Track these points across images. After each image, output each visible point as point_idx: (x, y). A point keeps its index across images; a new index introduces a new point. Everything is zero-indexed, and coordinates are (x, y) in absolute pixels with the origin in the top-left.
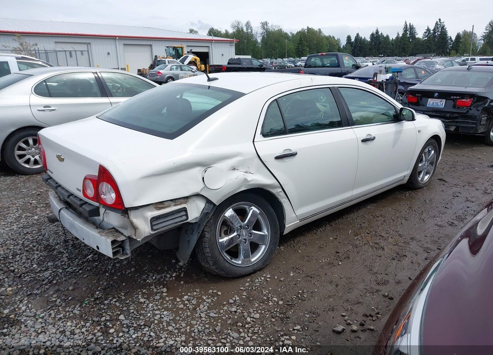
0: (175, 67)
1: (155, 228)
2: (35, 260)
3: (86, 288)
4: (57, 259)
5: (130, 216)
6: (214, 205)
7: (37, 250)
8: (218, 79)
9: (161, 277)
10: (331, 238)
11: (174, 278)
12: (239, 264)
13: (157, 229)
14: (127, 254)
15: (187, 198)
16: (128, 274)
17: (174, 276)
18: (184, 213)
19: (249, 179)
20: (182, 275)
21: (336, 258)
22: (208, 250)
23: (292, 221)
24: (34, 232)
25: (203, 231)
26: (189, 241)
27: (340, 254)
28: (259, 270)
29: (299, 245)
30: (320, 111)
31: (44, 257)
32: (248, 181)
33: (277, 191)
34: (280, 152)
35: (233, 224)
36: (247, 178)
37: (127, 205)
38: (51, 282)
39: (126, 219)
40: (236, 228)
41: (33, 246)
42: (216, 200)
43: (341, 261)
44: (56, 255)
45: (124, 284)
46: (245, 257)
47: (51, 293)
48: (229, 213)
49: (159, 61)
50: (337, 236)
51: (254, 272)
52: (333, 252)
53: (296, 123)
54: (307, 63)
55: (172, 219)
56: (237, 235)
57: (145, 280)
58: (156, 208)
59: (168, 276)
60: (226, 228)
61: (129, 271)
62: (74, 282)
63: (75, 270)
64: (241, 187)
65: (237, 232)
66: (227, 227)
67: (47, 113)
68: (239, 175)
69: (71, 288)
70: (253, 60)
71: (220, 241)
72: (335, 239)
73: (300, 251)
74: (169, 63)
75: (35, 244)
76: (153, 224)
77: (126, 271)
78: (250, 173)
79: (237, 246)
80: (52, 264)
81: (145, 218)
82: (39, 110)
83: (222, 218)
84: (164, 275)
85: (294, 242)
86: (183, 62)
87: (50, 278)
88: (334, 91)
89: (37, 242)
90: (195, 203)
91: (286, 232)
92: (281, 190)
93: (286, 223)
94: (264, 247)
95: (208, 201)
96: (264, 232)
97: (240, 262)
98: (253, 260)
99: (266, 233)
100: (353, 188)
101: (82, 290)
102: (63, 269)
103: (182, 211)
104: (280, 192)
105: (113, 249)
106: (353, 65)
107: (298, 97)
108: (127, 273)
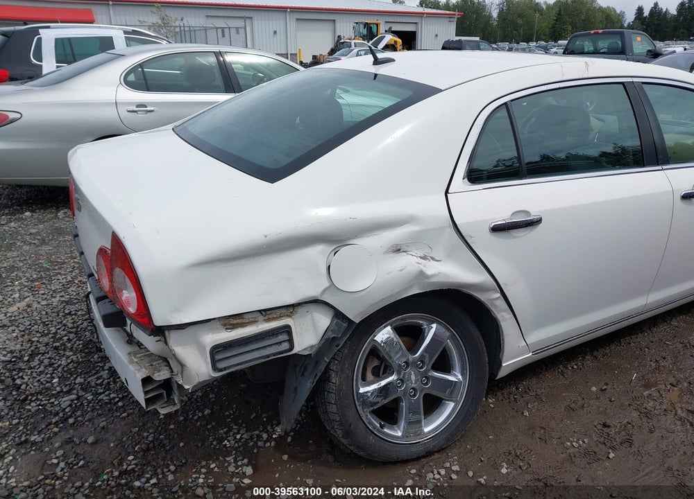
0: (363, 53)
1: (220, 365)
2: (60, 369)
3: (116, 443)
4: (94, 372)
5: (168, 340)
6: (350, 321)
7: (71, 349)
8: (394, 61)
9: (252, 438)
10: (594, 389)
11: (273, 444)
12: (397, 438)
13: (225, 369)
14: (175, 404)
15: (293, 306)
16: (197, 421)
17: (275, 439)
18: (284, 337)
19: (429, 272)
20: (289, 439)
21: (602, 440)
22: (334, 408)
23: (515, 354)
24: (80, 313)
25: (327, 369)
26: (296, 389)
27: (612, 432)
28: (438, 452)
29: (527, 397)
30: (592, 130)
31: (75, 365)
32: (427, 277)
33: (491, 299)
34: (503, 217)
35: (391, 357)
36: (424, 269)
37: (159, 320)
38: (65, 420)
39: (161, 344)
40: (396, 367)
41: (69, 340)
42: (355, 313)
43: (613, 448)
44: (96, 363)
45: (181, 444)
46: (410, 423)
47: (57, 445)
48: (384, 334)
49: (343, 43)
50: (607, 384)
51: (429, 454)
52: (596, 423)
53: (544, 152)
54: (568, 47)
55: (258, 349)
56: (397, 380)
57: (220, 440)
58: (225, 325)
59: (265, 436)
60: (376, 363)
61: (200, 414)
62: (101, 425)
63: (114, 398)
64: (410, 287)
65: (399, 374)
66: (379, 363)
67: (140, 116)
68: (408, 264)
69: (90, 440)
70: (481, 43)
71: (362, 390)
72: (602, 390)
73: (526, 414)
74: (355, 46)
75: (72, 336)
76: (218, 357)
77: (194, 415)
78: (433, 259)
79: (397, 401)
80: (82, 380)
81: (201, 347)
82: (128, 111)
83: (369, 344)
84: (257, 432)
85: (517, 388)
86: (376, 44)
87: (67, 410)
88: (633, 91)
89: (76, 333)
90: (309, 316)
91: (502, 373)
92: (499, 295)
93: (505, 358)
94: (451, 405)
95: (338, 315)
96: (455, 375)
97: (399, 434)
98: (426, 430)
99: (460, 377)
100: (650, 291)
101: (109, 445)
102: (96, 394)
103: (281, 333)
104: (497, 298)
105: (146, 393)
106: (649, 51)
107: (551, 100)
108: (196, 418)
